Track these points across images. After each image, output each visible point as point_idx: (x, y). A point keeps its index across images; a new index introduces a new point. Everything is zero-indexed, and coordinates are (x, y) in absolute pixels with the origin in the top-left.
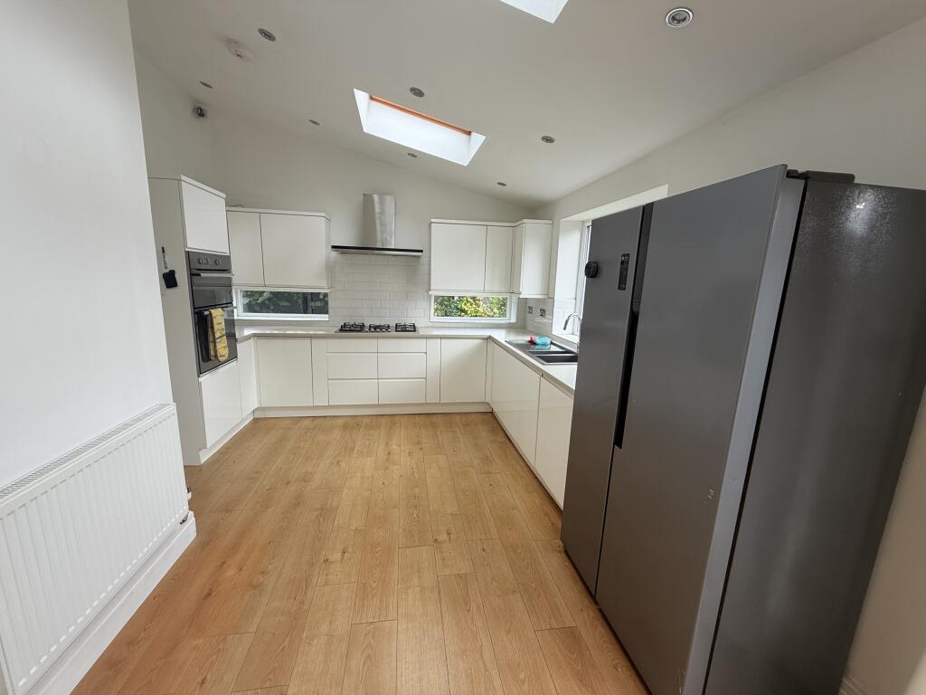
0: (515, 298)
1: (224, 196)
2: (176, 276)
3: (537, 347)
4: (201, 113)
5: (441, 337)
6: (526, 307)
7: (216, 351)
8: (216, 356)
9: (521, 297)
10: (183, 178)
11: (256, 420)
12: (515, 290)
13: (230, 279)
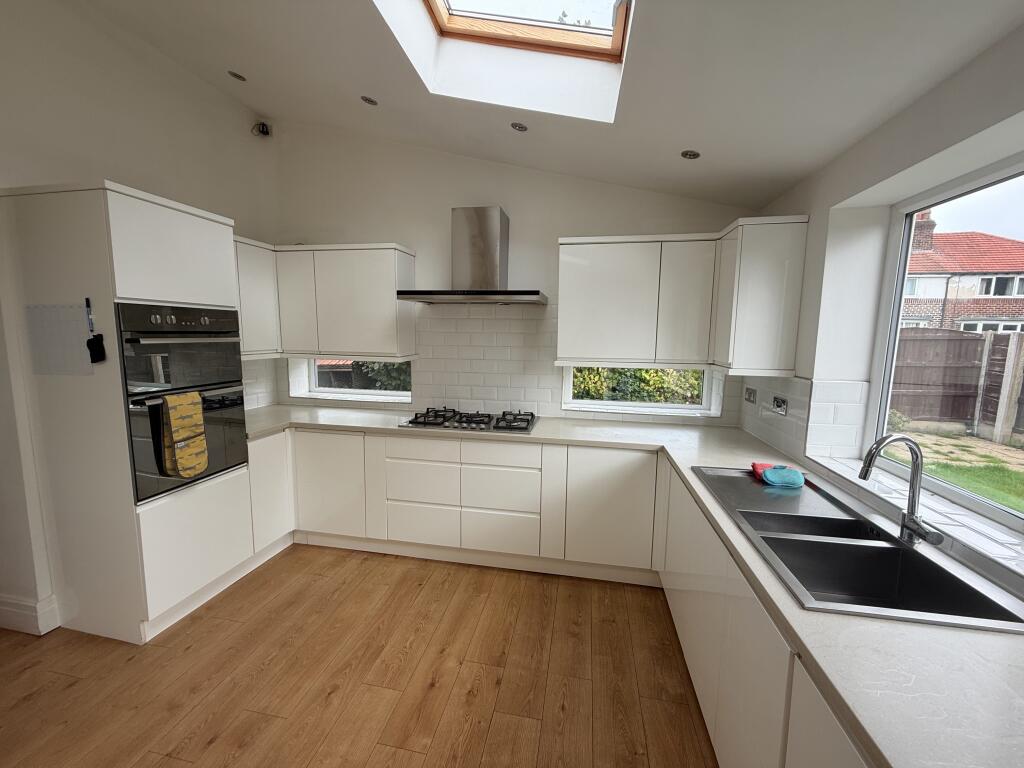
0: (718, 376)
1: (232, 222)
2: (105, 343)
3: (768, 490)
4: (264, 130)
5: (569, 444)
6: (742, 391)
7: (175, 462)
8: (175, 469)
9: (732, 373)
10: (108, 184)
11: (295, 547)
12: (718, 360)
13: (237, 345)
